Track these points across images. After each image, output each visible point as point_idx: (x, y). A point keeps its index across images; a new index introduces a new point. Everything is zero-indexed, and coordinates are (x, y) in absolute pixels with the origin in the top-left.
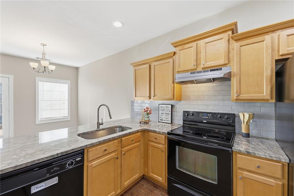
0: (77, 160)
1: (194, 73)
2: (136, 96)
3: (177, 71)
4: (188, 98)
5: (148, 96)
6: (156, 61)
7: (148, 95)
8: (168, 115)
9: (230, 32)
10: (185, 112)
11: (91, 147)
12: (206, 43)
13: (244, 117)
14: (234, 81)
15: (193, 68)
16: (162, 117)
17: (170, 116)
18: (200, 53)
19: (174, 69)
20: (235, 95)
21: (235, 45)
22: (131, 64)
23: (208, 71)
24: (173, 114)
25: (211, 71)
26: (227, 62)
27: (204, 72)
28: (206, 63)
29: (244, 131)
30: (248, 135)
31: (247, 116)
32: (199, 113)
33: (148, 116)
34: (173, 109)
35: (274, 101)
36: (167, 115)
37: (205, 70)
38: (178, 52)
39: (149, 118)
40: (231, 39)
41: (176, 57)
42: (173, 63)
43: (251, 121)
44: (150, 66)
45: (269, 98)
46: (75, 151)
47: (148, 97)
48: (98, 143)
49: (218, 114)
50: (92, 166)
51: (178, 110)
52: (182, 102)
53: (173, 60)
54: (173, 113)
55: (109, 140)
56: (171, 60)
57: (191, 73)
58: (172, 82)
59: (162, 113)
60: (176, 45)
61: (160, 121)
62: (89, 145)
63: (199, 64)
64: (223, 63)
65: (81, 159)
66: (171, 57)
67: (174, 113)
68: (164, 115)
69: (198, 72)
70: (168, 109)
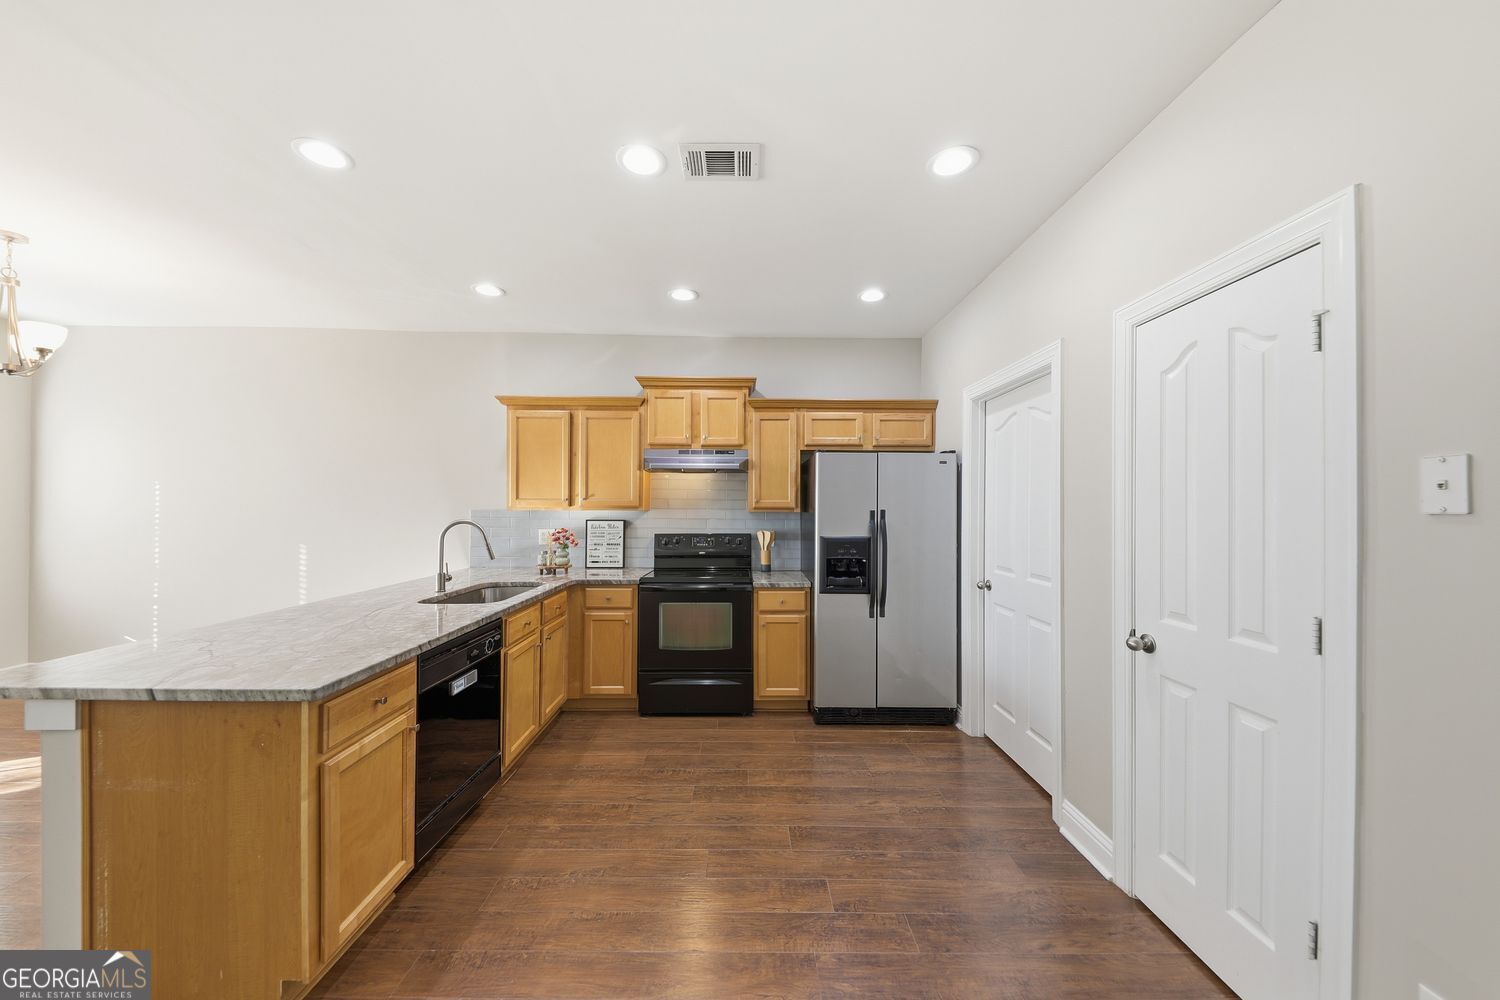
0: (495, 638)
1: (687, 452)
2: (521, 497)
3: (648, 442)
4: (666, 505)
5: (566, 498)
6: (589, 408)
7: (564, 493)
8: (615, 547)
9: (747, 391)
10: (658, 537)
12: (710, 399)
13: (764, 538)
14: (753, 475)
15: (684, 442)
16: (594, 553)
17: (621, 549)
18: (699, 414)
19: (643, 438)
20: (754, 500)
21: (754, 416)
22: (501, 398)
23: (712, 453)
24: (628, 545)
25: (717, 452)
26: (742, 442)
27: (706, 452)
28: (709, 436)
29: (764, 562)
30: (768, 569)
31: (768, 535)
32: (689, 537)
33: (563, 553)
34: (628, 531)
35: (799, 510)
36: (610, 547)
37: (708, 449)
38: (652, 400)
39: (566, 557)
40: (747, 404)
41: (647, 411)
42: (640, 423)
43: (773, 545)
44: (571, 417)
45: (793, 505)
47: (565, 500)
49: (726, 535)
51: (640, 532)
52: (651, 514)
53: (640, 415)
54: (627, 540)
56: (635, 414)
57: (681, 452)
58: (636, 468)
59: (598, 542)
60: (646, 382)
61: (590, 564)
63: (696, 437)
64: (736, 443)
65: (500, 638)
66: (635, 408)
67: (631, 542)
68: (603, 549)
69: (694, 452)
70: (612, 531)
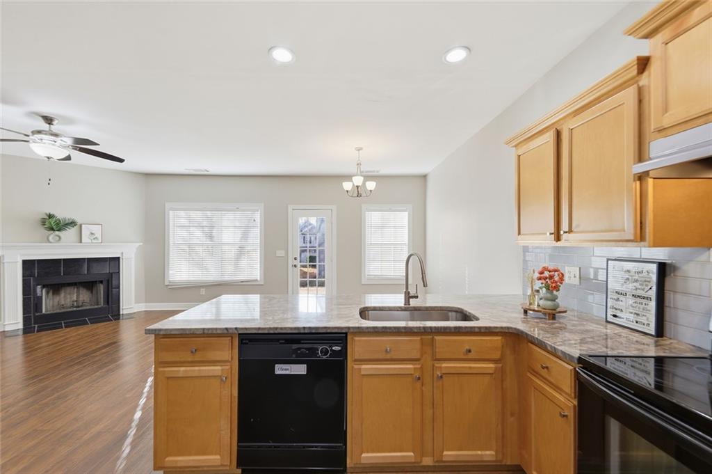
0: (333, 348)
2: (522, 232)
3: (652, 128)
5: (553, 232)
7: (551, 227)
8: (644, 301)
11: (356, 333)
16: (618, 305)
17: (652, 305)
22: (508, 143)
36: (639, 300)
38: (658, 53)
39: (554, 301)
41: (651, 79)
42: (640, 101)
46: (329, 331)
47: (551, 234)
48: (372, 330)
50: (360, 372)
53: (640, 89)
55: (396, 330)
56: (630, 92)
59: (620, 290)
61: (610, 318)
62: (353, 328)
65: (340, 350)
66: (629, 83)
68: (628, 300)
70: (642, 277)
